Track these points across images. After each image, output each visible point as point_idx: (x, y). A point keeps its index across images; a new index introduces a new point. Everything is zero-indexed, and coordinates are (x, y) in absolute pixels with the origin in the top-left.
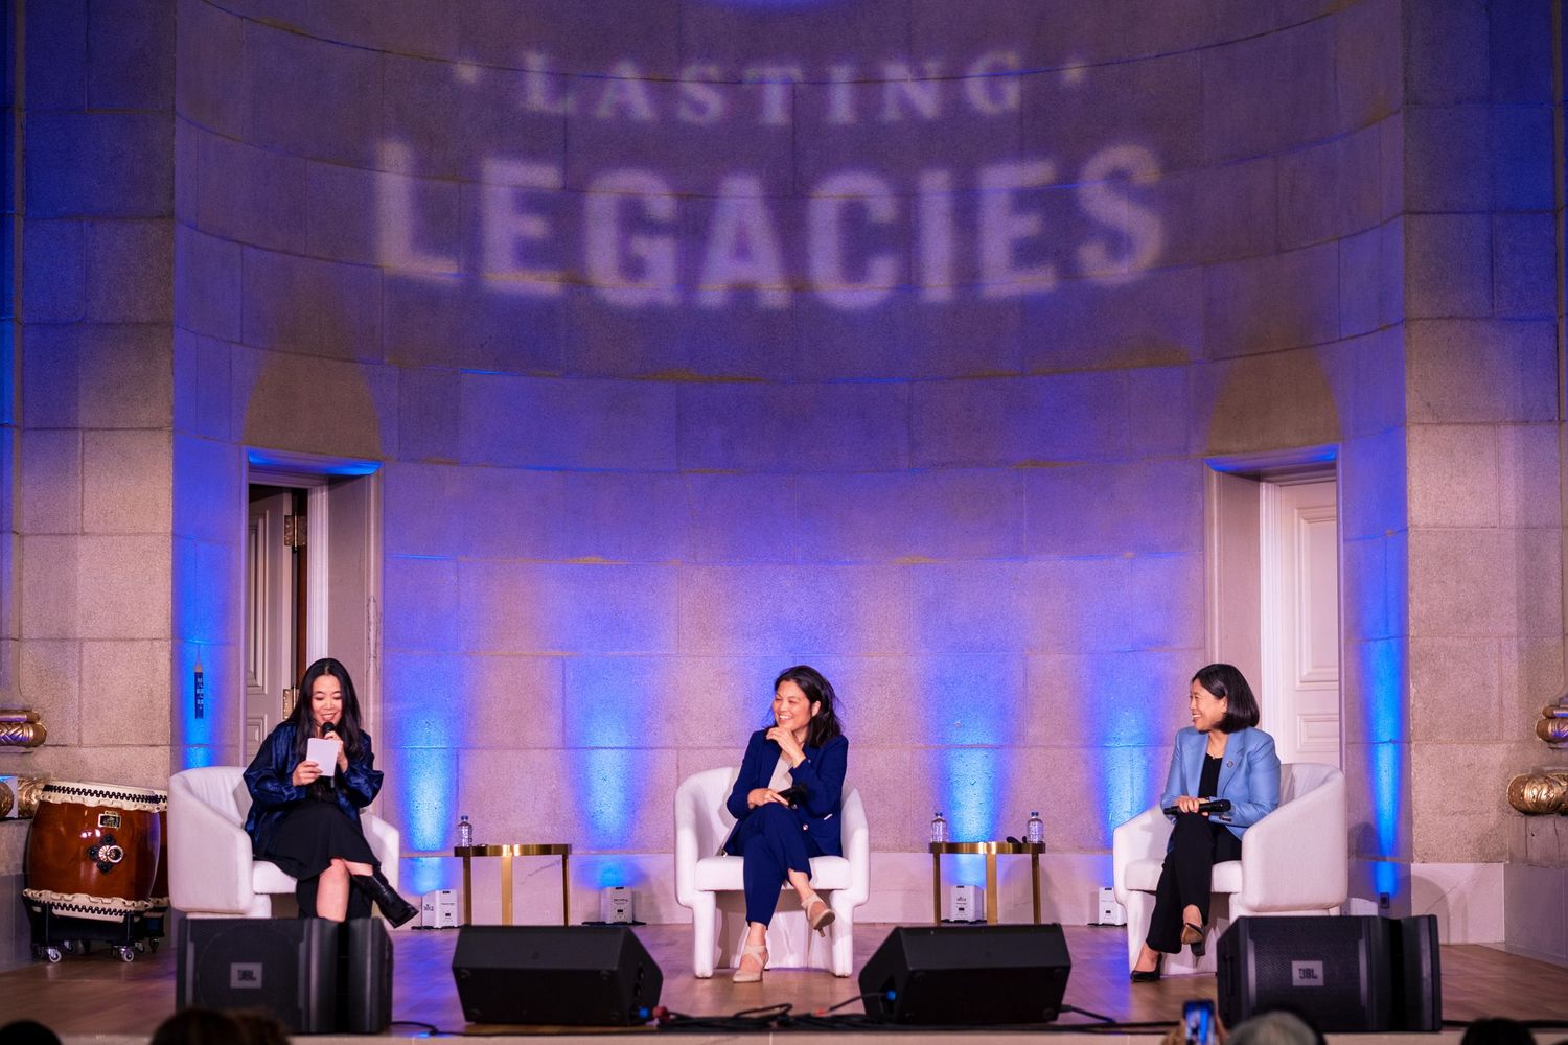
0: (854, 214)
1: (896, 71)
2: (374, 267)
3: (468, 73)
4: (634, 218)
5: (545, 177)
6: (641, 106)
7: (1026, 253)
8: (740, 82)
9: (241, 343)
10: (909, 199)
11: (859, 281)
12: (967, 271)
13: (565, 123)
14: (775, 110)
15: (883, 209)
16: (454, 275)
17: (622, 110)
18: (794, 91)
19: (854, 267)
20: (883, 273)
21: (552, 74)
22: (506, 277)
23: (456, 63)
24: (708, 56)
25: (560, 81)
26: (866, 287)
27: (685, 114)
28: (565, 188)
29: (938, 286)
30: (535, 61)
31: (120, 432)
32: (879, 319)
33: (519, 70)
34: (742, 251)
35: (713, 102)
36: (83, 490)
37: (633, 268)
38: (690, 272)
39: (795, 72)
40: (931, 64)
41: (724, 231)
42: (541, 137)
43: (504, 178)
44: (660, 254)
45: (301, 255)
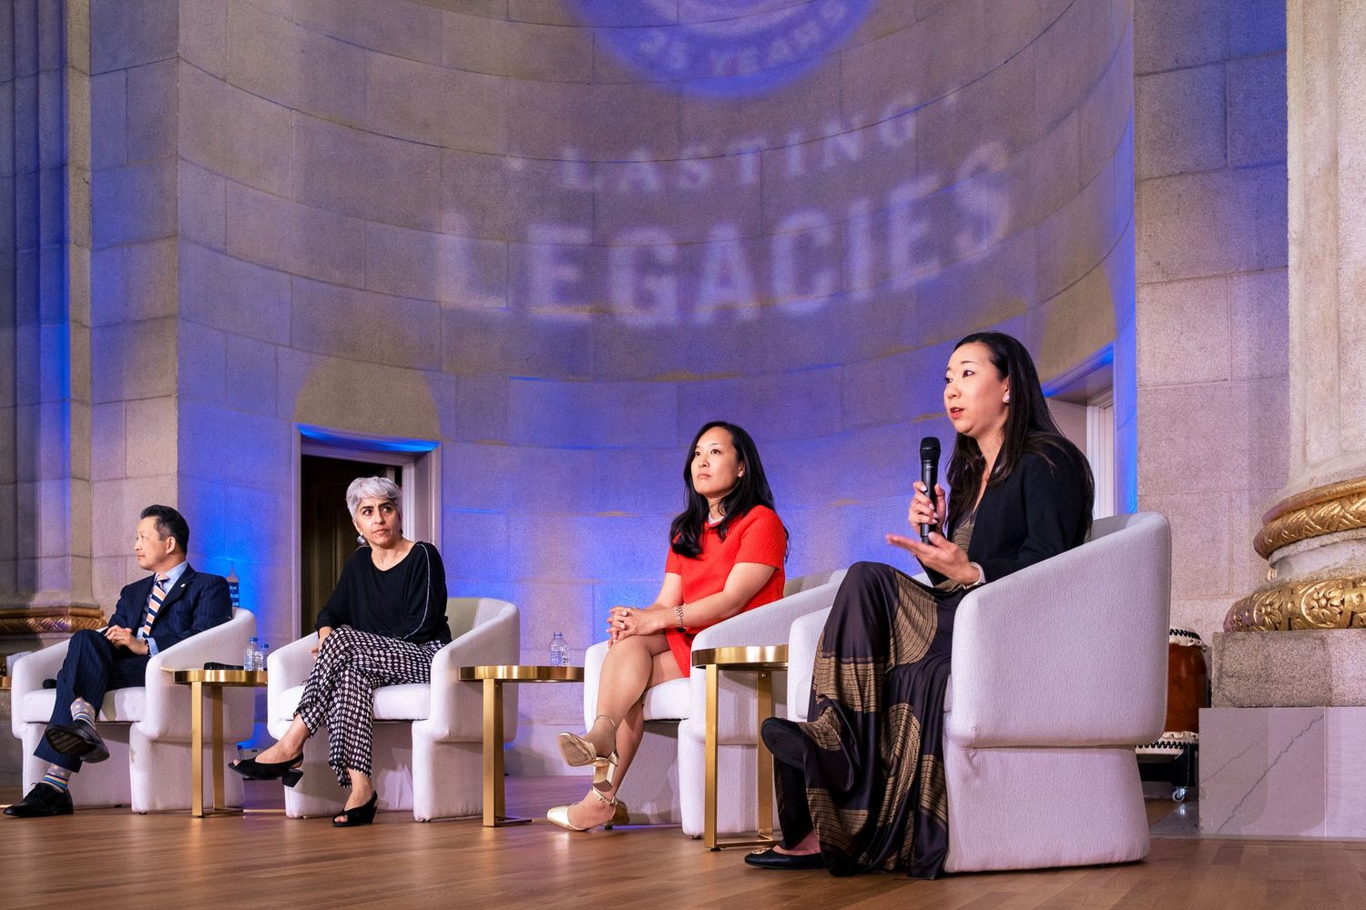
0: (803, 244)
1: (832, 129)
2: (434, 301)
3: (515, 164)
4: (646, 264)
5: (579, 236)
6: (652, 181)
7: (920, 251)
8: (723, 156)
9: (291, 346)
10: (841, 225)
11: (807, 293)
12: (881, 273)
13: (593, 197)
14: (748, 172)
15: (824, 237)
16: (503, 309)
17: (638, 186)
18: (761, 157)
19: (804, 283)
20: (824, 283)
21: (583, 162)
22: (547, 310)
23: (505, 156)
24: (700, 141)
25: (590, 167)
26: (812, 297)
27: (684, 184)
28: (593, 244)
29: (861, 288)
30: (570, 154)
31: (147, 401)
32: (820, 319)
33: (558, 161)
34: (725, 281)
35: (704, 173)
36: (126, 446)
37: (645, 300)
38: (687, 301)
39: (762, 143)
40: (856, 119)
41: (712, 268)
42: (574, 208)
43: (546, 237)
44: (665, 289)
45: (360, 290)
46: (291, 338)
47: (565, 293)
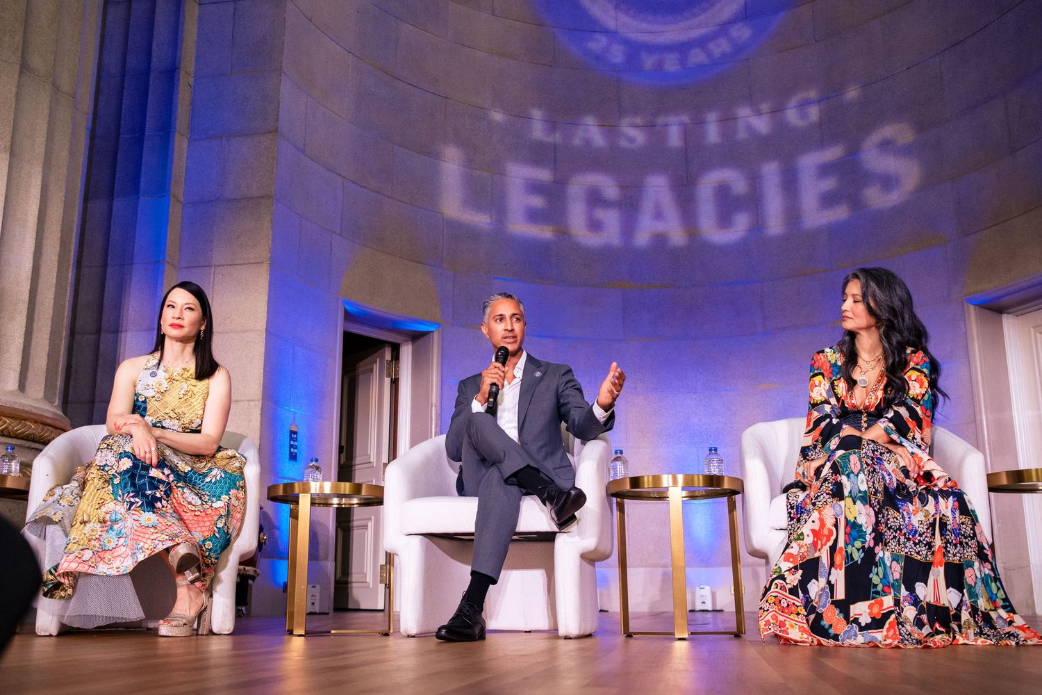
0: (723, 192)
1: (744, 112)
2: (438, 212)
3: (497, 116)
4: (595, 199)
5: (544, 175)
6: (598, 139)
7: (829, 200)
8: (654, 126)
9: (340, 234)
10: (755, 181)
11: (728, 228)
12: (793, 215)
13: (554, 147)
14: (675, 138)
15: (740, 188)
16: (488, 224)
17: (588, 141)
18: (685, 128)
19: (724, 220)
20: (742, 223)
21: (547, 121)
22: (520, 227)
23: (490, 110)
24: (635, 113)
25: (552, 125)
26: (732, 230)
27: (624, 143)
28: (554, 182)
29: (775, 225)
30: (537, 114)
31: (235, 266)
32: (741, 248)
33: (528, 118)
35: (639, 137)
37: (595, 226)
38: (628, 229)
39: (685, 118)
40: (764, 105)
41: (647, 207)
42: (540, 154)
43: (518, 174)
44: (611, 218)
45: (389, 197)
46: (341, 228)
47: (534, 216)
